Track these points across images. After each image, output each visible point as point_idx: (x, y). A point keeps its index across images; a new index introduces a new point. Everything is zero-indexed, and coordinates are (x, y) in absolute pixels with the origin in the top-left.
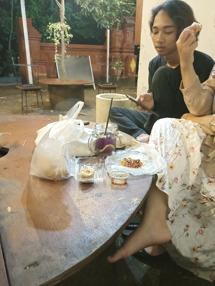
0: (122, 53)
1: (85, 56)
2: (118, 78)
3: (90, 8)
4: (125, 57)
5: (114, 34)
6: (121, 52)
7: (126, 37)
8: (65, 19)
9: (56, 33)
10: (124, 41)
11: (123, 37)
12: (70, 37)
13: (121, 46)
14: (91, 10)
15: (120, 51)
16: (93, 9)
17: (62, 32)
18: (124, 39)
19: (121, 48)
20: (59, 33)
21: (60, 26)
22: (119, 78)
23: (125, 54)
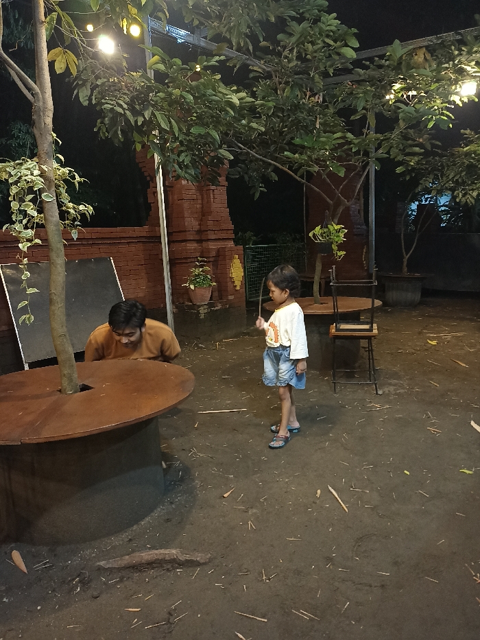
0: (204, 244)
1: (98, 260)
2: (203, 311)
3: (136, 113)
4: (214, 254)
5: (176, 197)
6: (200, 241)
7: (209, 202)
8: (57, 143)
9: (22, 200)
10: (204, 213)
11: (200, 202)
12: (83, 215)
13: (200, 225)
14: (140, 120)
15: (197, 237)
16: (147, 114)
17: (48, 197)
18: (202, 207)
19: (199, 232)
20: (33, 201)
21: (36, 172)
22: (206, 311)
23: (213, 246)
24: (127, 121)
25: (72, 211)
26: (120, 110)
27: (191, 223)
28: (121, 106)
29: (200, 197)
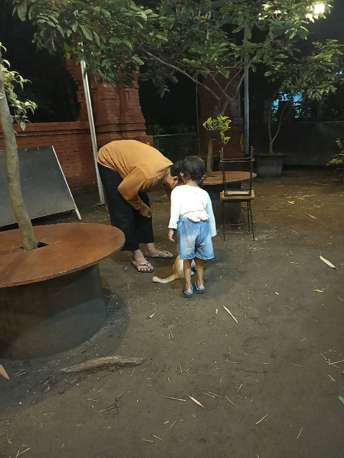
0: (124, 135)
1: (42, 148)
5: (99, 97)
6: (120, 132)
7: (125, 101)
10: (122, 110)
16: (75, 28)
18: (121, 105)
23: (130, 136)
24: (58, 33)
25: (19, 107)
26: (52, 24)
27: (113, 118)
28: (52, 20)
29: (118, 97)
